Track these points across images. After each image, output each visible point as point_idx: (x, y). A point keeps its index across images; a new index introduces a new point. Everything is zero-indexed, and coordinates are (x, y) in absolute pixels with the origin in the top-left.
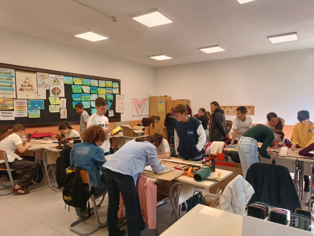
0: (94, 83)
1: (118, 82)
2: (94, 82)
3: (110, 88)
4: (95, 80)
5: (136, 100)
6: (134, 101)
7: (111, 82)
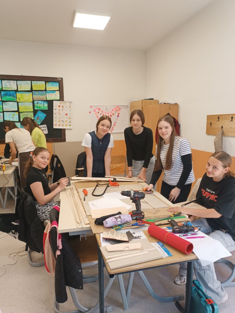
0: (9, 86)
1: (57, 82)
2: (10, 84)
3: (41, 92)
4: (11, 81)
5: (99, 109)
6: (95, 111)
7: (43, 83)
